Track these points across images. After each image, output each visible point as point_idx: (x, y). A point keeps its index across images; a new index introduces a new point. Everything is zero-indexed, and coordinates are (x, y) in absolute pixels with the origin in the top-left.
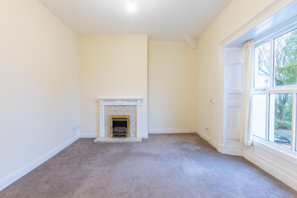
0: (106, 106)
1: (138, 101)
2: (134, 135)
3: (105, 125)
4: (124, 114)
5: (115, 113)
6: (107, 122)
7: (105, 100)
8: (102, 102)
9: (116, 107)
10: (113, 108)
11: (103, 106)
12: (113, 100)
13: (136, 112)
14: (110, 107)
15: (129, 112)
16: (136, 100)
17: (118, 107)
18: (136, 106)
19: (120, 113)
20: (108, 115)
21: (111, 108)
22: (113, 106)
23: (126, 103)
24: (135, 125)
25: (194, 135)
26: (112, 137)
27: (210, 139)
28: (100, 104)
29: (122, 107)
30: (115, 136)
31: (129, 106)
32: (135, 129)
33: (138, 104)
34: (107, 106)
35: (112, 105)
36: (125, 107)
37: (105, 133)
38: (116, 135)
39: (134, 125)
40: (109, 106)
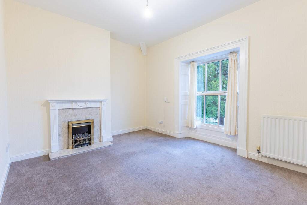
0: (60, 110)
1: (102, 102)
2: (98, 141)
3: (59, 135)
4: (86, 118)
5: (74, 118)
6: (62, 131)
7: (59, 102)
8: (55, 104)
9: (74, 110)
10: (71, 111)
11: (55, 109)
12: (71, 102)
13: (100, 114)
14: (66, 110)
15: (92, 115)
16: (100, 102)
17: (79, 110)
18: (100, 107)
19: (80, 118)
20: (64, 122)
21: (67, 112)
22: (71, 110)
23: (89, 105)
24: (99, 129)
25: (146, 131)
26: (73, 148)
27: (165, 130)
28: (51, 108)
29: (84, 110)
30: (76, 146)
31: (91, 108)
32: (99, 133)
33: (103, 106)
34: (62, 110)
35: (69, 109)
36: (87, 110)
37: (60, 146)
38: (77, 144)
39: (97, 129)
40: (64, 110)
